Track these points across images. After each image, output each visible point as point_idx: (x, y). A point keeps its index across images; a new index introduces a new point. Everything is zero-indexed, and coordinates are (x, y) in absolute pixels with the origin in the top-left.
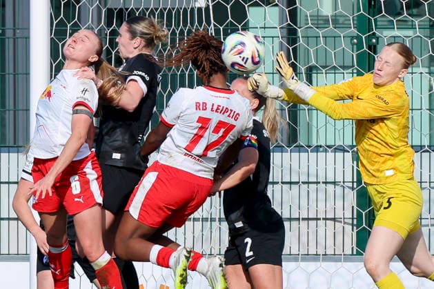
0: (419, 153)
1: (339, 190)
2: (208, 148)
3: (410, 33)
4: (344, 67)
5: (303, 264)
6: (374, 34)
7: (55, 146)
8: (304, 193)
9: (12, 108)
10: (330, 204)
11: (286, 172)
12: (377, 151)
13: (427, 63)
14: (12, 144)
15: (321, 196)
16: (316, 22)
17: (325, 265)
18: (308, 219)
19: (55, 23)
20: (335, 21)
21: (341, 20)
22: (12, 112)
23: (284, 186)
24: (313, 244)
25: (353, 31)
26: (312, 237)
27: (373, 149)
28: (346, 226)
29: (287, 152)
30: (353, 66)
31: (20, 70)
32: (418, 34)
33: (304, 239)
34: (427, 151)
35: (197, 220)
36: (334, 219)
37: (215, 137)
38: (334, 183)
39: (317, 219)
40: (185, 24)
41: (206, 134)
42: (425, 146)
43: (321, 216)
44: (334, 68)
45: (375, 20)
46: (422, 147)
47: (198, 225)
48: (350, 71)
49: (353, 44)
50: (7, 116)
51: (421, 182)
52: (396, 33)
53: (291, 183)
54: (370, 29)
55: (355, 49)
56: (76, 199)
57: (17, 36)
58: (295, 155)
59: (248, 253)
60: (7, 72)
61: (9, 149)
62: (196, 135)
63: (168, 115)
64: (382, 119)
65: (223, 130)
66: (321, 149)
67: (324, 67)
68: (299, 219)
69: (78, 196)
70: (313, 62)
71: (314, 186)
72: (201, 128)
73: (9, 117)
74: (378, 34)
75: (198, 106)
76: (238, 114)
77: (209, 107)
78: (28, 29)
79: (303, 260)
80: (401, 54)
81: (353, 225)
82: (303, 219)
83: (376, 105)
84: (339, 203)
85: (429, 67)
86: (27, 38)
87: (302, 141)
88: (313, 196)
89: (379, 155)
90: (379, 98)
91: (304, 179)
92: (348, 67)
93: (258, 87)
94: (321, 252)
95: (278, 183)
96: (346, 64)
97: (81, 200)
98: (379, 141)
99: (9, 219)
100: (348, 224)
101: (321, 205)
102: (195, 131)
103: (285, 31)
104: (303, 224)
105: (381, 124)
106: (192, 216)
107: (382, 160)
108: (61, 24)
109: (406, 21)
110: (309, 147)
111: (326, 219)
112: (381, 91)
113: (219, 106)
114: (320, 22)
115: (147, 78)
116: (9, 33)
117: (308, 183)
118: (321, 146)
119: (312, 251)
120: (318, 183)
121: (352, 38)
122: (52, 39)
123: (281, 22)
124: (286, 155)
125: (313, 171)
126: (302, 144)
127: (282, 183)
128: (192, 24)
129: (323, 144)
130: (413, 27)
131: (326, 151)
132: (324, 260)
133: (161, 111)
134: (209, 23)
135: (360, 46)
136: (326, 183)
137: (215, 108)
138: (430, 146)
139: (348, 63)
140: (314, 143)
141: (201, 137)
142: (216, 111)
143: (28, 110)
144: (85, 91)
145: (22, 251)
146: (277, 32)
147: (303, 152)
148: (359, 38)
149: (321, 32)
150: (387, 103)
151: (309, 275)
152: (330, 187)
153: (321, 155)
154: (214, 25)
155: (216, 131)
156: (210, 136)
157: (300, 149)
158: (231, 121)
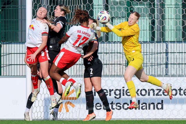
0: (146, 44)
1: (121, 55)
2: (80, 44)
3: (143, 6)
4: (123, 17)
5: (110, 78)
6: (132, 7)
7: (36, 44)
8: (110, 56)
9: (20, 30)
10: (119, 59)
11: (105, 50)
12: (130, 45)
13: (148, 16)
14: (20, 41)
15: (116, 57)
16: (114, 3)
17: (117, 78)
18: (112, 64)
19: (34, 4)
20: (120, 3)
21: (122, 3)
22: (20, 32)
23: (104, 54)
24: (113, 72)
25: (126, 6)
26: (113, 70)
27: (128, 45)
28: (123, 66)
29: (105, 43)
30: (126, 17)
31: (23, 19)
32: (146, 7)
33: (111, 70)
34: (148, 43)
35: (78, 64)
36: (120, 64)
37: (82, 41)
38: (120, 53)
39: (115, 64)
40: (74, 4)
41: (80, 40)
42: (148, 41)
43: (116, 63)
44: (120, 17)
45: (133, 3)
46: (147, 42)
47: (78, 66)
48: (125, 18)
49: (126, 10)
50: (19, 33)
51: (144, 53)
52: (139, 6)
53: (106, 53)
54: (131, 5)
55: (126, 12)
56: (43, 58)
57: (22, 8)
58: (108, 44)
59: (91, 73)
60: (19, 19)
61: (20, 43)
62: (77, 40)
63: (68, 33)
64: (132, 36)
65: (85, 39)
66: (116, 43)
67: (117, 17)
68: (109, 64)
69: (43, 57)
70: (113, 16)
71: (114, 54)
72: (78, 38)
73: (20, 33)
74: (133, 7)
75: (78, 31)
76: (90, 35)
77: (81, 32)
78: (25, 6)
79: (110, 77)
80: (136, 16)
81: (126, 66)
82: (110, 64)
83: (131, 31)
84: (121, 59)
85: (149, 17)
86: (25, 9)
87: (110, 40)
88: (113, 57)
89: (131, 46)
90: (132, 29)
91: (110, 52)
92: (124, 17)
93: (94, 27)
94: (116, 74)
95: (102, 53)
96: (123, 16)
97: (44, 58)
98: (130, 42)
99: (22, 65)
100: (124, 65)
101: (116, 60)
102: (76, 39)
103: (105, 6)
104: (110, 66)
105: (132, 37)
106: (76, 64)
107: (132, 48)
108: (36, 4)
109: (142, 3)
110: (112, 42)
111: (117, 64)
112: (132, 27)
113: (84, 32)
114: (115, 3)
115: (63, 24)
116: (20, 7)
117: (112, 53)
118: (116, 42)
119: (113, 74)
120: (115, 53)
121: (125, 8)
122: (33, 9)
123: (103, 3)
124: (105, 44)
125: (113, 49)
126: (110, 41)
127: (104, 53)
128: (76, 4)
129: (116, 41)
130: (144, 5)
131: (117, 43)
132: (117, 77)
133: (66, 31)
134: (81, 4)
135: (128, 10)
136: (117, 53)
137: (83, 32)
138: (149, 42)
139: (124, 16)
140: (114, 41)
141: (78, 41)
142: (84, 34)
143: (25, 31)
144: (46, 28)
145: (24, 74)
146: (102, 7)
147: (110, 43)
148: (127, 8)
149: (116, 7)
150: (134, 31)
151: (112, 81)
152: (119, 54)
153: (116, 44)
154: (83, 5)
155: (83, 39)
156: (81, 41)
157: (109, 42)
158: (88, 37)
